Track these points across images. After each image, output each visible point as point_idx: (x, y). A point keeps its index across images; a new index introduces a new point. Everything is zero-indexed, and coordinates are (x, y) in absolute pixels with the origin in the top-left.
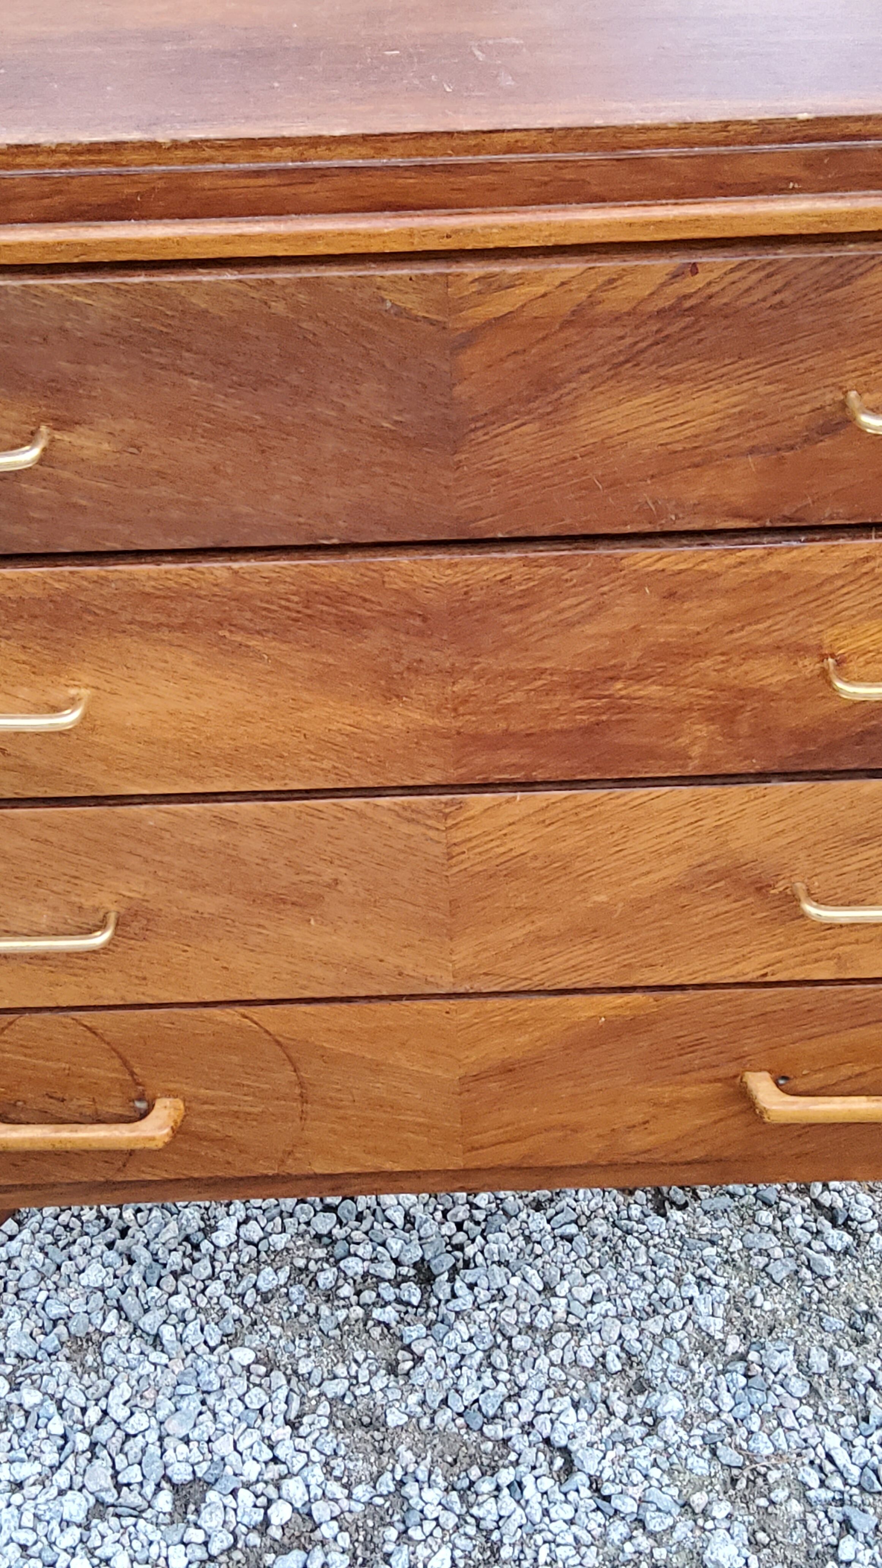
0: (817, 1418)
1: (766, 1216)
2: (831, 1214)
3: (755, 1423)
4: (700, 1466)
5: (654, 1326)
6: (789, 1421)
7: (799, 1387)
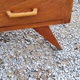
0: (26, 64)
1: (19, 41)
2: (27, 40)
3: (17, 65)
4: (10, 71)
5: (4, 56)
6: (22, 64)
7: (23, 60)
